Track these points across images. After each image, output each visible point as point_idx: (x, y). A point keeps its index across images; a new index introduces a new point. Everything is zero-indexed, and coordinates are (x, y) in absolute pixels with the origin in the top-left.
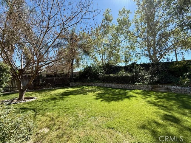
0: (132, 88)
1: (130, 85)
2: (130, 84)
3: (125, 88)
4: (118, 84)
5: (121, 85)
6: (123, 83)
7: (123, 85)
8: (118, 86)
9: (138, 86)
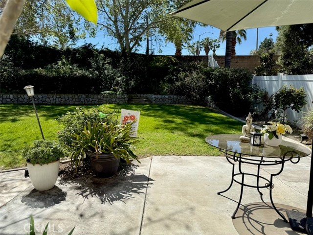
0: (96, 102)
1: (92, 96)
2: (91, 93)
3: (80, 103)
4: (63, 96)
5: (70, 96)
6: (76, 93)
7: (76, 97)
8: (63, 100)
9: (107, 98)
